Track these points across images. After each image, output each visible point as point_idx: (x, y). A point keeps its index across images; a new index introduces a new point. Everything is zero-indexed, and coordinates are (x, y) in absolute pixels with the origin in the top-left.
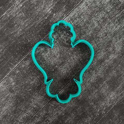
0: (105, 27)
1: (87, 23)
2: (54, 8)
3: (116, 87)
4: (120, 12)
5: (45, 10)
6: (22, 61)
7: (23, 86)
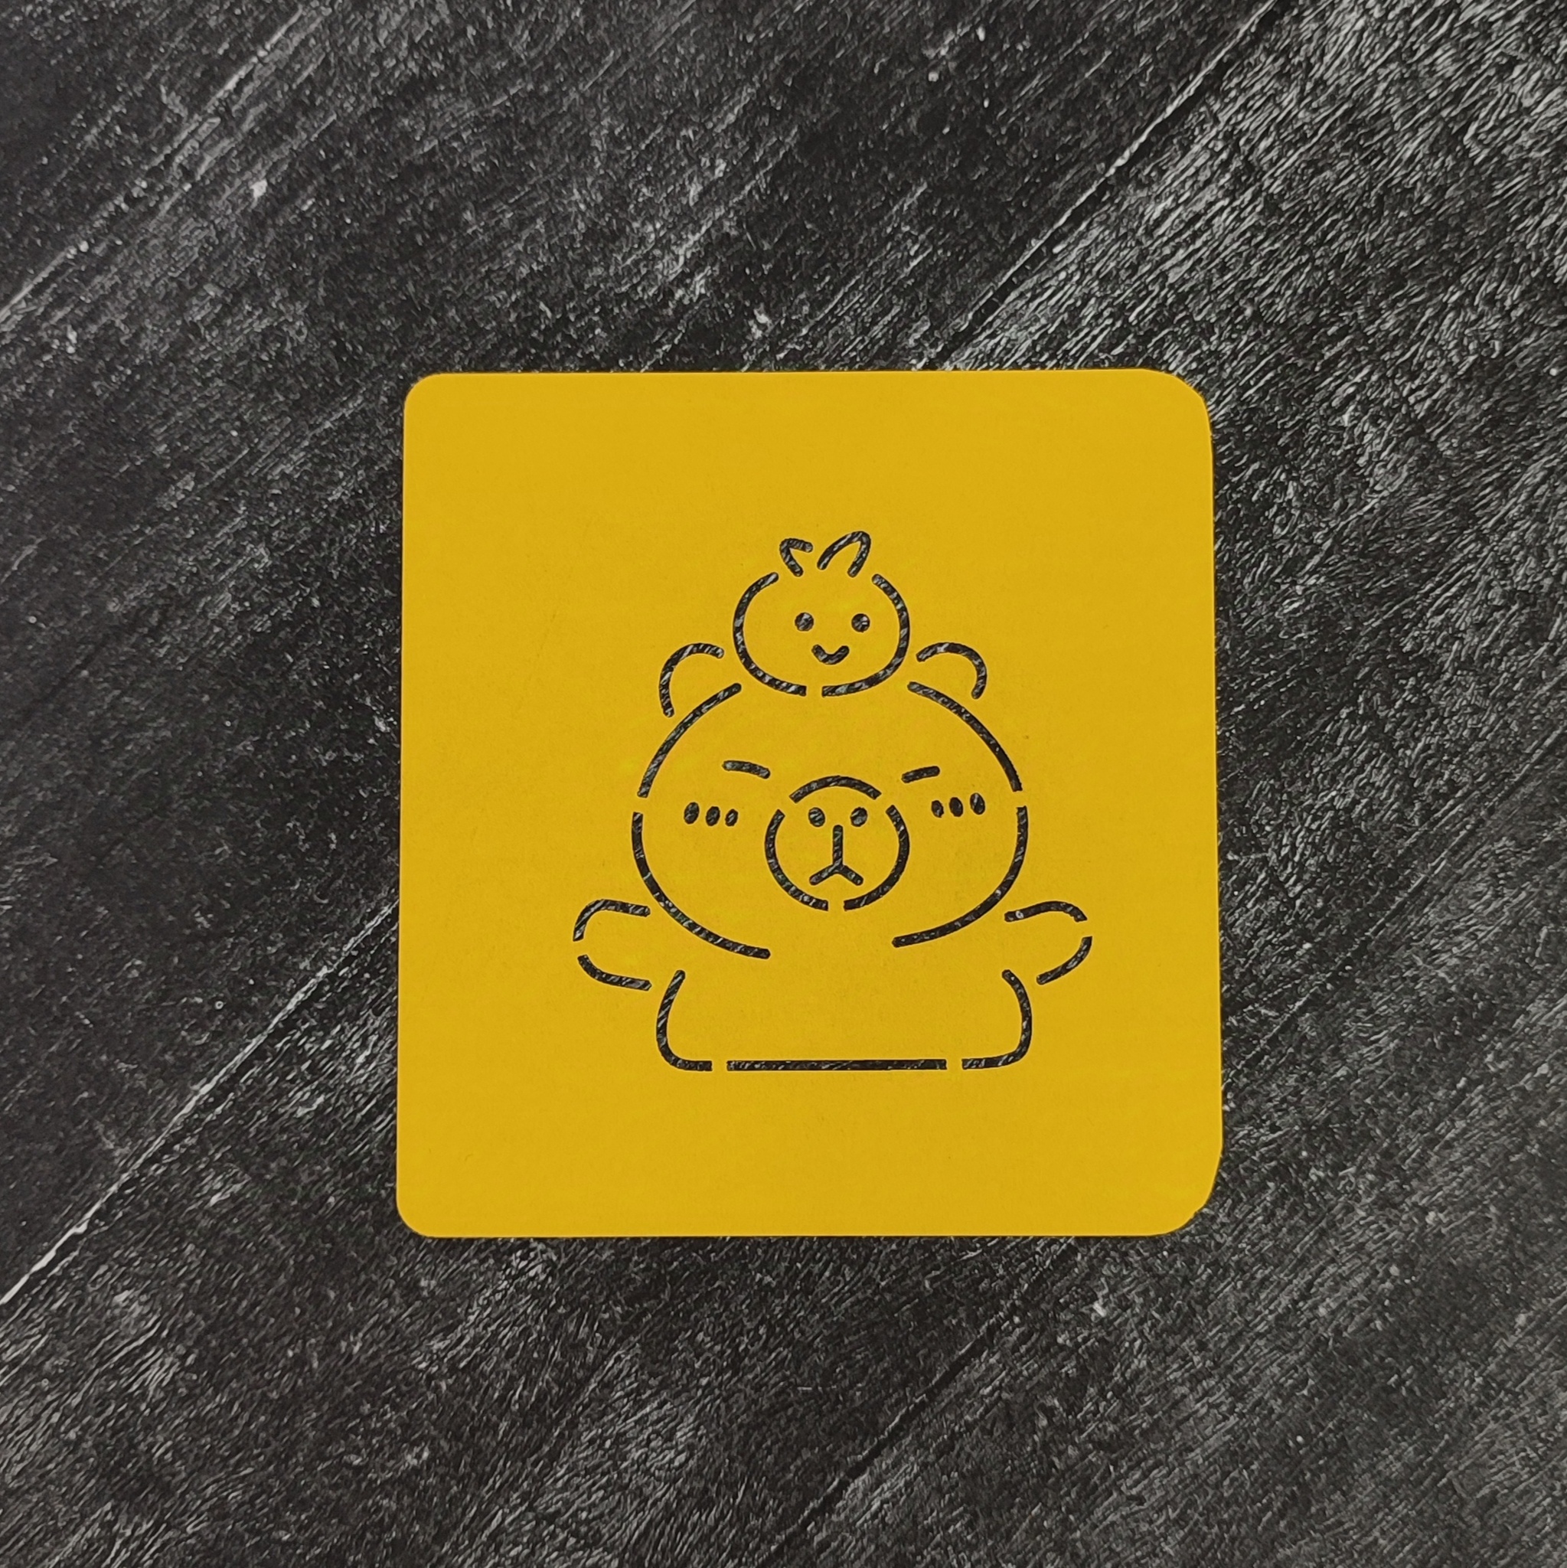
0: (1513, 508)
1: (1255, 444)
2: (754, 221)
5: (624, 258)
6: (289, 1023)
7: (299, 1411)
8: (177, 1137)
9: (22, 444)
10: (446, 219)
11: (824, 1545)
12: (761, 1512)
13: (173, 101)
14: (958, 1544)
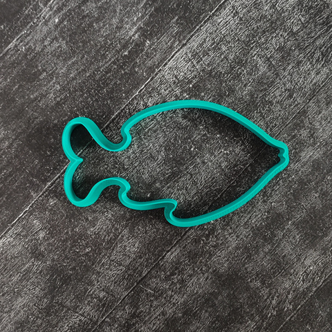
0: (286, 74)
1: (238, 63)
2: (147, 24)
3: (322, 237)
4: (327, 30)
5: (123, 32)
7: (67, 242)
8: (45, 192)
9: (15, 68)
10: (91, 25)
11: (162, 265)
12: (151, 259)
13: (41, 5)
14: (187, 265)
